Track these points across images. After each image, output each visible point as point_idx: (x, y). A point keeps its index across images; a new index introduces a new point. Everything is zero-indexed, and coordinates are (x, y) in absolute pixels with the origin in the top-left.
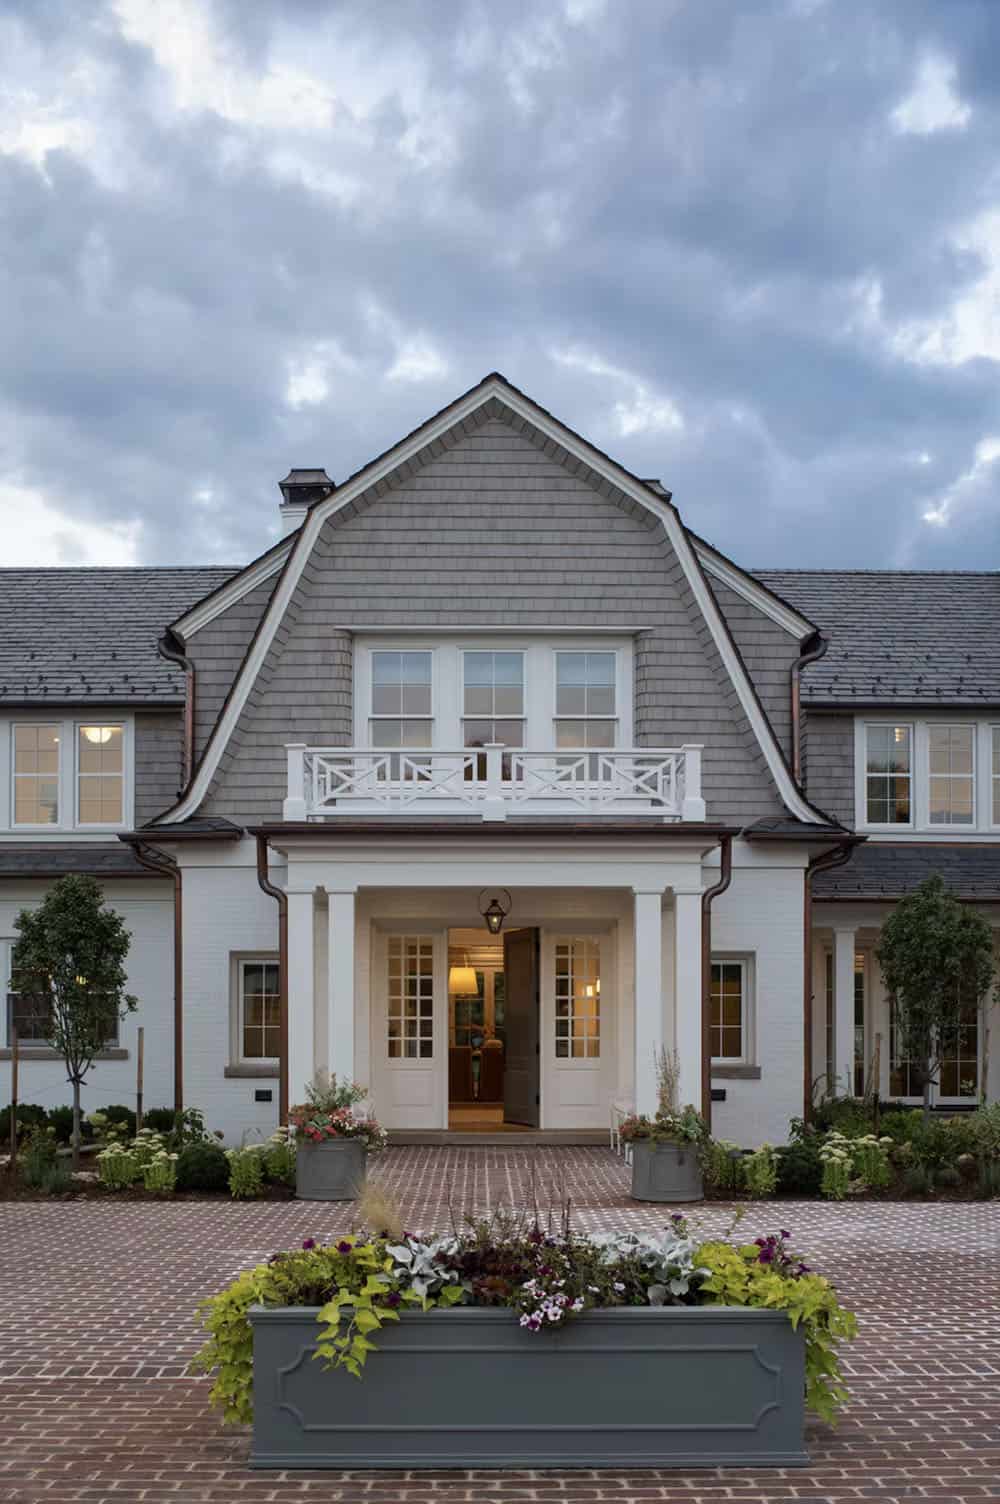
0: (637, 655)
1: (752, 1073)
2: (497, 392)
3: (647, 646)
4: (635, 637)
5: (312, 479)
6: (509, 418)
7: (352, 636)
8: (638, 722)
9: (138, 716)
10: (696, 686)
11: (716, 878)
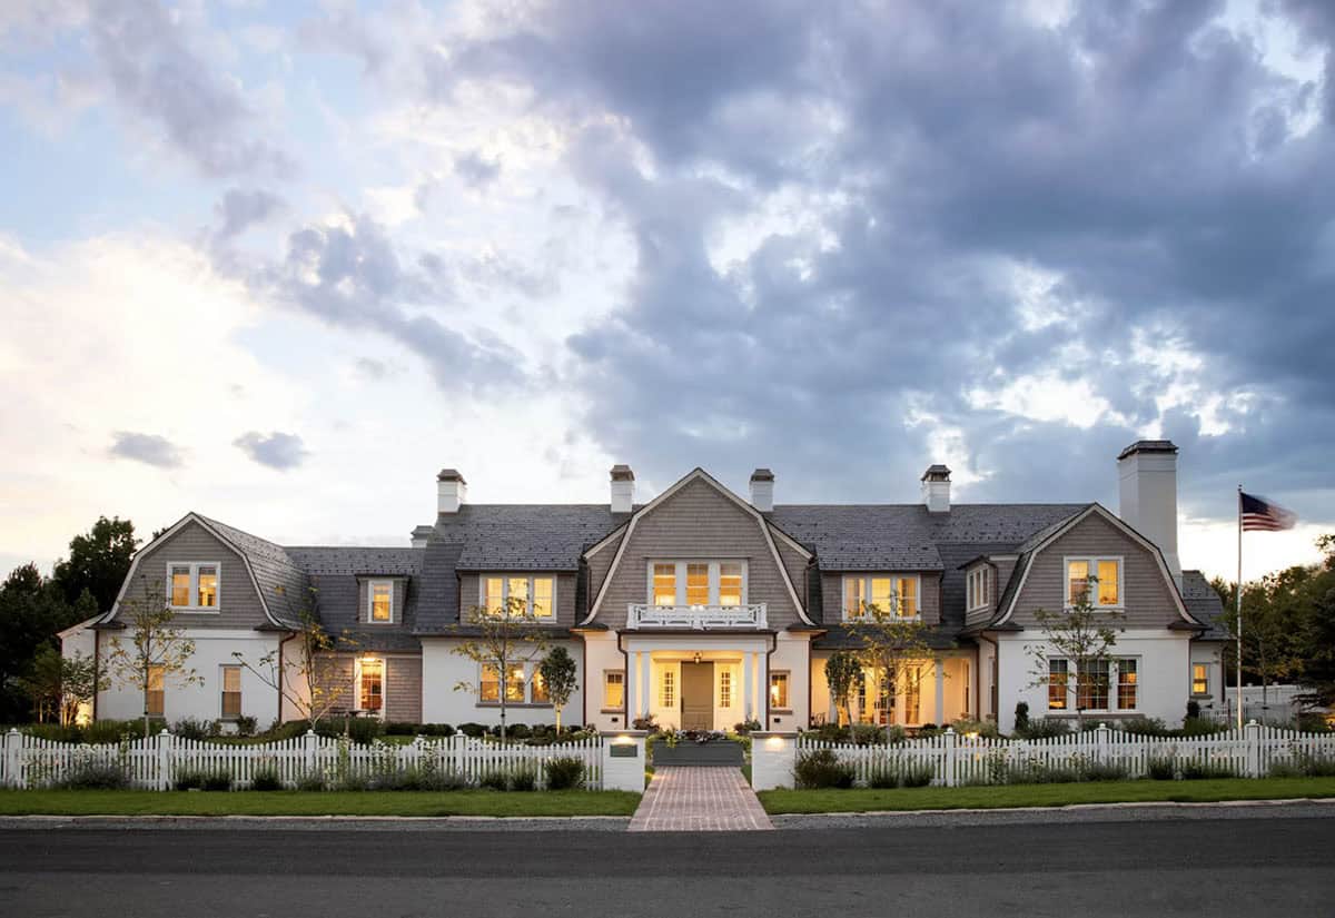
0: (749, 565)
1: (790, 713)
2: (698, 473)
3: (752, 562)
4: (748, 559)
5: (623, 471)
6: (704, 482)
7: (647, 558)
8: (750, 589)
9: (559, 576)
10: (770, 577)
11: (771, 647)
